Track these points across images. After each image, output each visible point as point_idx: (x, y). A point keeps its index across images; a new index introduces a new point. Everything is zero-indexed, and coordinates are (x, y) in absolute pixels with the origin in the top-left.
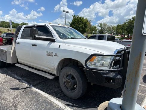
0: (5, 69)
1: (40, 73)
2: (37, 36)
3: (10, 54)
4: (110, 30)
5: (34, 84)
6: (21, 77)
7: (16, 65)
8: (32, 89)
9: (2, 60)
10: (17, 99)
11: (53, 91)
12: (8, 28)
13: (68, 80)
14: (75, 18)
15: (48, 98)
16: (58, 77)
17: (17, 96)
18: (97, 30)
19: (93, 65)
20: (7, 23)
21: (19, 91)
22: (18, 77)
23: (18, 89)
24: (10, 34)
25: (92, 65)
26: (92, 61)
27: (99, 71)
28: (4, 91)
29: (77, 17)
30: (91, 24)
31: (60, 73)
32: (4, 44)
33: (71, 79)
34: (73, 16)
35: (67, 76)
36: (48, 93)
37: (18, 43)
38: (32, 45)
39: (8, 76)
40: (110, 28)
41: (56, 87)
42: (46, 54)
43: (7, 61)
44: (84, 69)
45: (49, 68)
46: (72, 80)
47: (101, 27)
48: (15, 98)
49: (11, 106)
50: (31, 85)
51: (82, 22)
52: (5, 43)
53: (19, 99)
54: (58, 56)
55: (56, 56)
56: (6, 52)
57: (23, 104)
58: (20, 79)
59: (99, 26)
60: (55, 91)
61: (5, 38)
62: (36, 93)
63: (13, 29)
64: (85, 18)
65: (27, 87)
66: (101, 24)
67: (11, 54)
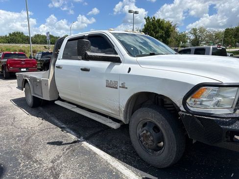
0: (41, 109)
1: (96, 117)
2: (89, 53)
3: (46, 84)
4: (213, 39)
5: (86, 136)
6: (65, 123)
7: (56, 102)
8: (82, 145)
9: (36, 94)
10: (59, 162)
11: (119, 150)
12: (44, 45)
13: (147, 132)
14: (149, 22)
15: (111, 163)
16: (128, 125)
17: (59, 157)
18: (188, 41)
19: (200, 106)
20: (44, 37)
21: (62, 147)
22: (59, 124)
23: (59, 143)
24: (48, 53)
25: (198, 106)
26: (197, 98)
27: (213, 118)
28: (38, 147)
29: (153, 21)
30: (178, 30)
31: (129, 119)
32: (38, 69)
33: (152, 131)
34: (145, 18)
35: (145, 125)
36: (110, 154)
37: (59, 67)
38: (82, 69)
39: (44, 121)
40: (211, 35)
41: (124, 142)
42: (105, 84)
43: (42, 97)
44: (180, 113)
45: (110, 108)
46: (154, 132)
47: (194, 34)
48: (55, 160)
49: (48, 174)
50: (82, 138)
51: (162, 28)
52: (40, 68)
53: (61, 163)
54: (127, 88)
55: (123, 87)
56: (40, 82)
57: (69, 173)
58: (63, 126)
59: (191, 33)
60: (122, 151)
61: (40, 60)
62: (90, 152)
63: (52, 45)
64: (166, 20)
65: (75, 140)
66: (195, 30)
67: (48, 85)
